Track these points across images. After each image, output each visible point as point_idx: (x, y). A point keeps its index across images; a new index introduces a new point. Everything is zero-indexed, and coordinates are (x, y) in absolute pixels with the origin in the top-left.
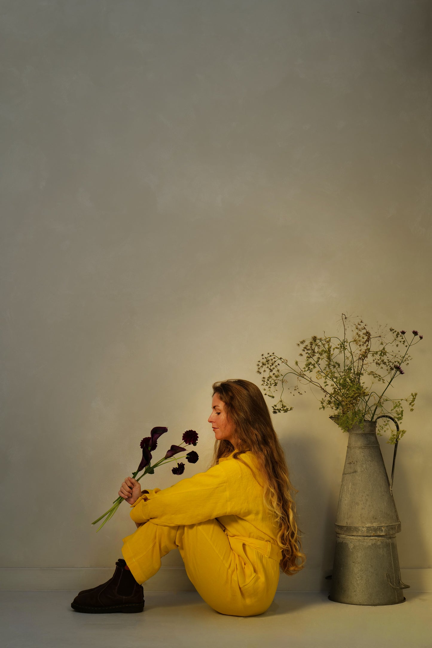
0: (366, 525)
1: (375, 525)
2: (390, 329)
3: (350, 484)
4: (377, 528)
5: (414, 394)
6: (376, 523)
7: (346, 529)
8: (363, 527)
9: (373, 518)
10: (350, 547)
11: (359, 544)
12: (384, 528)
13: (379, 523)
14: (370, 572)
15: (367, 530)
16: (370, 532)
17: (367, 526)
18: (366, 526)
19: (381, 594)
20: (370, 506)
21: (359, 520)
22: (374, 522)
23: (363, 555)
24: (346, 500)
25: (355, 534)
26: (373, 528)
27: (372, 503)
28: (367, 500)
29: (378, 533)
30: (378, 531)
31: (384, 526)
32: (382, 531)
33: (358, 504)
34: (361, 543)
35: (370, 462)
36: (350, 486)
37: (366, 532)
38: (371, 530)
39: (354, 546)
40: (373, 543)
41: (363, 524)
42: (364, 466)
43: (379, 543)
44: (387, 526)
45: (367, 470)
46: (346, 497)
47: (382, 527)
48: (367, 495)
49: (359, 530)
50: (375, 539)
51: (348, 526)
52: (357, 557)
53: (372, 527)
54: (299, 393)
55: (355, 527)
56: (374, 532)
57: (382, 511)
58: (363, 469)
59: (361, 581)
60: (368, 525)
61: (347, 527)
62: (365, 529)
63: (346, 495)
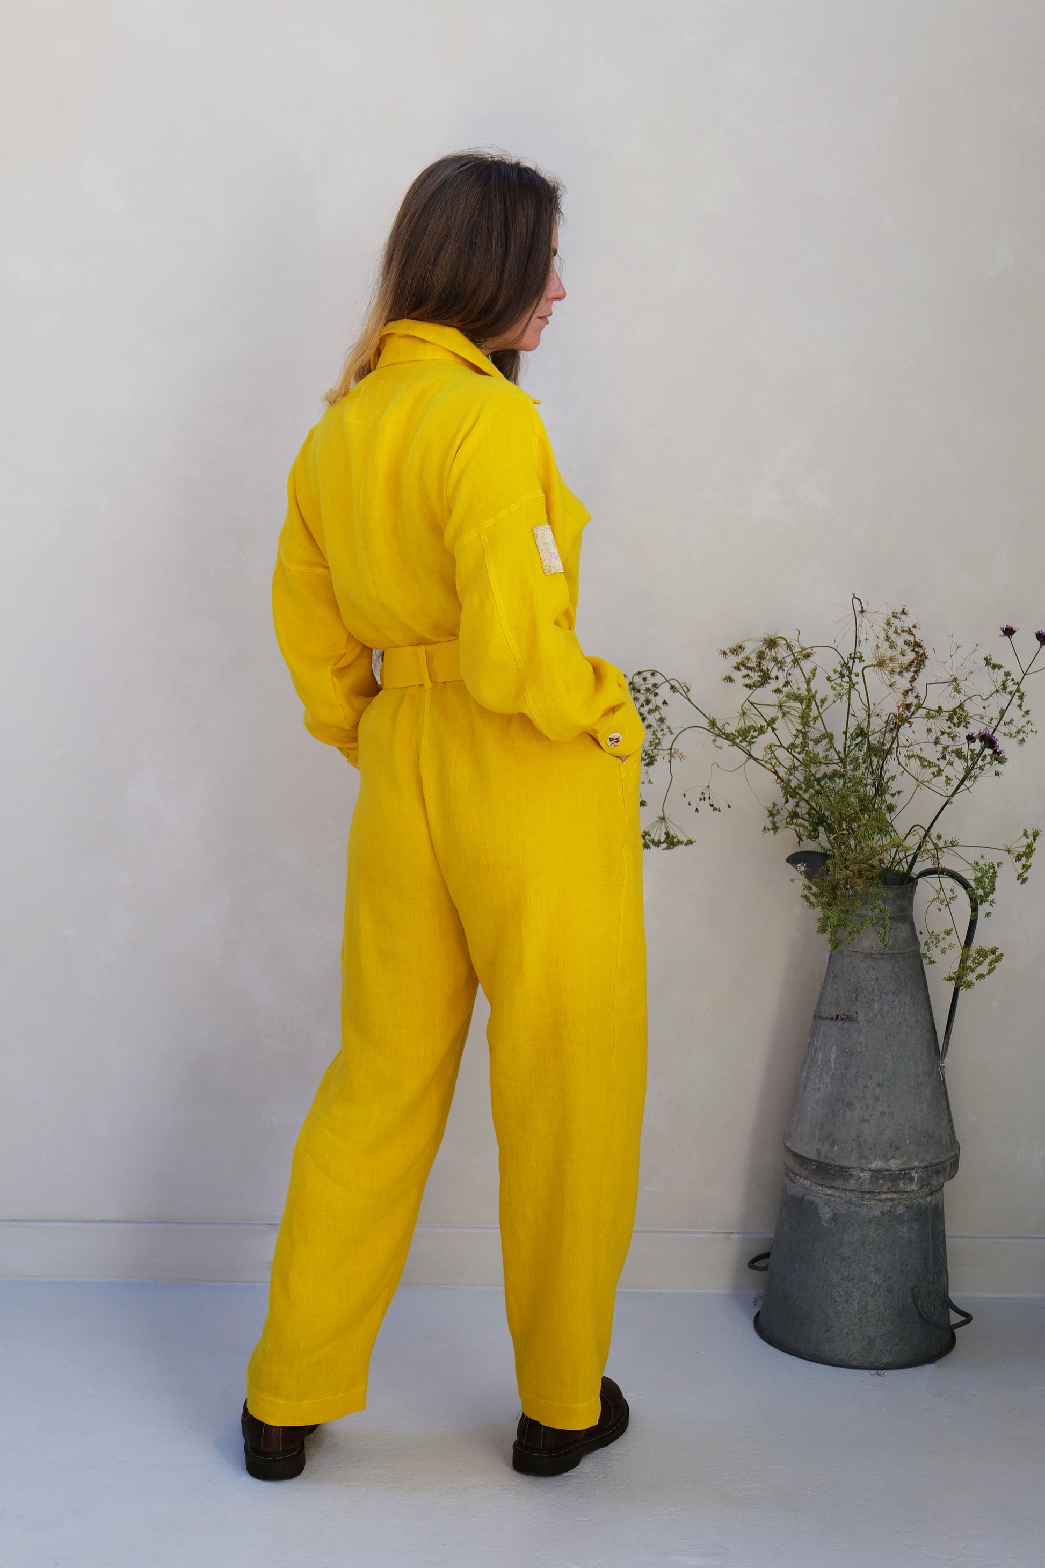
0: (871, 1163)
1: (894, 1166)
2: (985, 659)
3: (834, 1049)
4: (900, 1174)
5: (1030, 832)
6: (896, 1159)
7: (814, 1167)
8: (862, 1170)
9: (891, 1146)
10: (821, 1216)
11: (848, 1211)
12: (917, 1172)
13: (904, 1160)
14: (871, 1284)
15: (872, 1177)
16: (881, 1182)
17: (873, 1166)
18: (870, 1166)
19: (897, 1340)
20: (883, 1114)
21: (852, 1149)
22: (892, 1158)
23: (857, 1239)
24: (819, 1090)
25: (838, 1183)
26: (887, 1172)
27: (889, 1106)
28: (877, 1098)
29: (901, 1185)
30: (902, 1181)
31: (918, 1168)
32: (912, 1179)
33: (850, 1105)
34: (852, 1209)
35: (891, 995)
36: (833, 1056)
37: (868, 1181)
38: (881, 1179)
39: (835, 1215)
40: (885, 1210)
41: (862, 1161)
42: (876, 1006)
43: (901, 1210)
44: (925, 1167)
45: (881, 1016)
46: (820, 1081)
47: (913, 1169)
48: (879, 1085)
49: (851, 1175)
50: (891, 1200)
51: (820, 1160)
52: (841, 1244)
53: (887, 1170)
54: (712, 805)
55: (839, 1166)
56: (890, 1185)
57: (916, 1129)
58: (871, 1015)
59: (846, 1305)
60: (876, 1164)
61: (818, 1162)
62: (866, 1175)
63: (821, 1076)
